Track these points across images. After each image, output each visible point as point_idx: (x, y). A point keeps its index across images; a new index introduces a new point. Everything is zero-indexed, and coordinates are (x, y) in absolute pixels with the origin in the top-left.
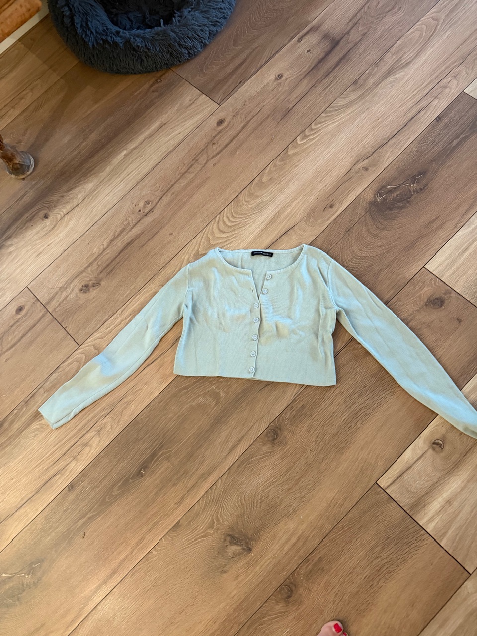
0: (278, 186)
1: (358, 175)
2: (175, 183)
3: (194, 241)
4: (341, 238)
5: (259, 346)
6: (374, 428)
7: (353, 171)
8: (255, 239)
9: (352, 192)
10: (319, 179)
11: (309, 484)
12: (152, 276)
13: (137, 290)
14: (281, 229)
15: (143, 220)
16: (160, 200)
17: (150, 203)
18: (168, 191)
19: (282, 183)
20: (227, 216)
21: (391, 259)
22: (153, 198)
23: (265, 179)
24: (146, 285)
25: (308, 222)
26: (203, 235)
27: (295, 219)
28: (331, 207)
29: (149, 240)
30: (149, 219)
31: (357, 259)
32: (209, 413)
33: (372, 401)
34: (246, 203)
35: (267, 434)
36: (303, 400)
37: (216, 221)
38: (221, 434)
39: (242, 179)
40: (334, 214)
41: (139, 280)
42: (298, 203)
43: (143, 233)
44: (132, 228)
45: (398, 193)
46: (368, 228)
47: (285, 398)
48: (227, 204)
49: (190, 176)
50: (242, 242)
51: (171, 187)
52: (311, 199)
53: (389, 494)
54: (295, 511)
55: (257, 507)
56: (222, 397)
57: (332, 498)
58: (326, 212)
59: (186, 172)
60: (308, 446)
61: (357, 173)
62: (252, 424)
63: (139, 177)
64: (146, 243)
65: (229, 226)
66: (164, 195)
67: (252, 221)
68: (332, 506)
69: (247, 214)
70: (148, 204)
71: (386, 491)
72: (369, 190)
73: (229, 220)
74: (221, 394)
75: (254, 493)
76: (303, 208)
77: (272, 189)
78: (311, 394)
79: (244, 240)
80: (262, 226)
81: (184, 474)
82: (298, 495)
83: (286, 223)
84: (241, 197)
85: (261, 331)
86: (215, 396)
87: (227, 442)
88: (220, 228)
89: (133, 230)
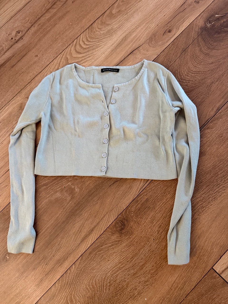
0: (125, 16)
1: (191, 7)
2: (41, 17)
3: (55, 61)
4: (178, 56)
5: (109, 149)
6: (209, 219)
7: (186, 4)
8: (107, 58)
9: (186, 20)
10: (159, 11)
11: (152, 269)
12: (20, 90)
13: (7, 102)
14: (128, 50)
15: (14, 46)
16: (28, 29)
17: (21, 32)
18: (35, 23)
19: (128, 14)
20: (83, 40)
21: (221, 73)
22: (23, 28)
23: (114, 11)
24: (14, 98)
25: (150, 44)
26: (63, 56)
27: (140, 41)
28: (170, 31)
29: (18, 62)
30: (19, 45)
31: (192, 73)
32: (65, 207)
33: (207, 195)
34: (99, 30)
35: (115, 225)
36: (146, 194)
37: (74, 45)
38: (75, 225)
39: (96, 11)
40: (172, 37)
41: (9, 94)
42: (142, 29)
43: (13, 56)
44: (5, 52)
45: (225, 20)
46: (201, 48)
47: (132, 193)
48: (83, 31)
49: (53, 11)
50: (95, 61)
51: (38, 19)
52: (153, 26)
53: (224, 278)
54: (139, 294)
55: (106, 290)
56: (77, 192)
57: (173, 282)
58: (165, 36)
59: (50, 8)
60: (152, 235)
61: (190, 5)
62: (102, 216)
63: (13, 13)
64: (15, 64)
65: (84, 48)
66: (32, 26)
67: (103, 44)
68: (173, 290)
69: (99, 38)
70: (19, 33)
71: (221, 275)
72: (201, 18)
73: (84, 43)
74: (76, 190)
75: (104, 277)
76: (146, 33)
77: (120, 19)
78: (154, 190)
79: (97, 59)
80: (112, 48)
81: (42, 259)
82: (143, 279)
83: (133, 45)
84: (95, 25)
85: (111, 136)
86: (71, 191)
87: (80, 232)
88: (77, 50)
89: (6, 53)
